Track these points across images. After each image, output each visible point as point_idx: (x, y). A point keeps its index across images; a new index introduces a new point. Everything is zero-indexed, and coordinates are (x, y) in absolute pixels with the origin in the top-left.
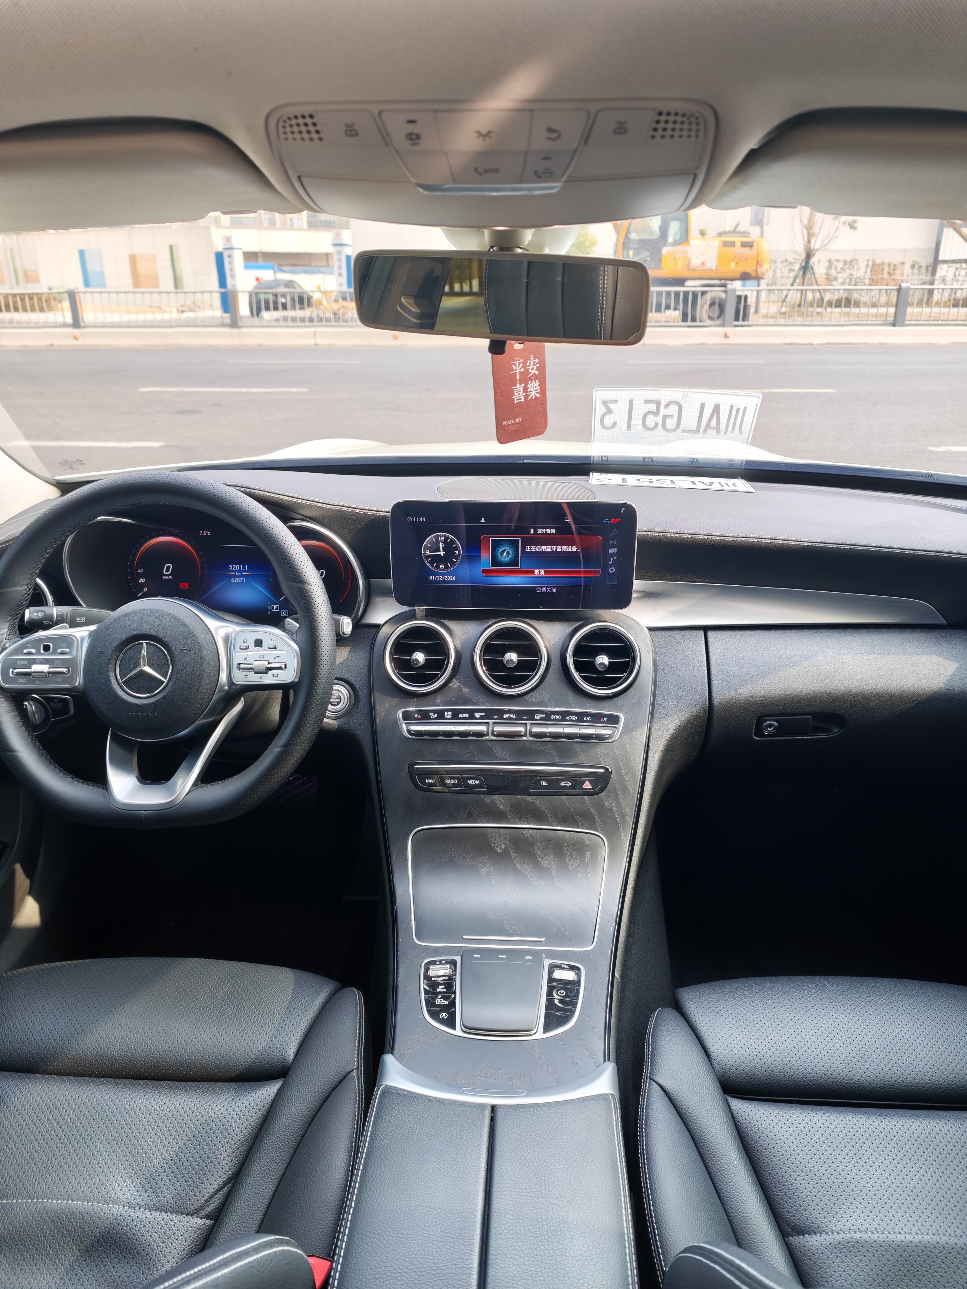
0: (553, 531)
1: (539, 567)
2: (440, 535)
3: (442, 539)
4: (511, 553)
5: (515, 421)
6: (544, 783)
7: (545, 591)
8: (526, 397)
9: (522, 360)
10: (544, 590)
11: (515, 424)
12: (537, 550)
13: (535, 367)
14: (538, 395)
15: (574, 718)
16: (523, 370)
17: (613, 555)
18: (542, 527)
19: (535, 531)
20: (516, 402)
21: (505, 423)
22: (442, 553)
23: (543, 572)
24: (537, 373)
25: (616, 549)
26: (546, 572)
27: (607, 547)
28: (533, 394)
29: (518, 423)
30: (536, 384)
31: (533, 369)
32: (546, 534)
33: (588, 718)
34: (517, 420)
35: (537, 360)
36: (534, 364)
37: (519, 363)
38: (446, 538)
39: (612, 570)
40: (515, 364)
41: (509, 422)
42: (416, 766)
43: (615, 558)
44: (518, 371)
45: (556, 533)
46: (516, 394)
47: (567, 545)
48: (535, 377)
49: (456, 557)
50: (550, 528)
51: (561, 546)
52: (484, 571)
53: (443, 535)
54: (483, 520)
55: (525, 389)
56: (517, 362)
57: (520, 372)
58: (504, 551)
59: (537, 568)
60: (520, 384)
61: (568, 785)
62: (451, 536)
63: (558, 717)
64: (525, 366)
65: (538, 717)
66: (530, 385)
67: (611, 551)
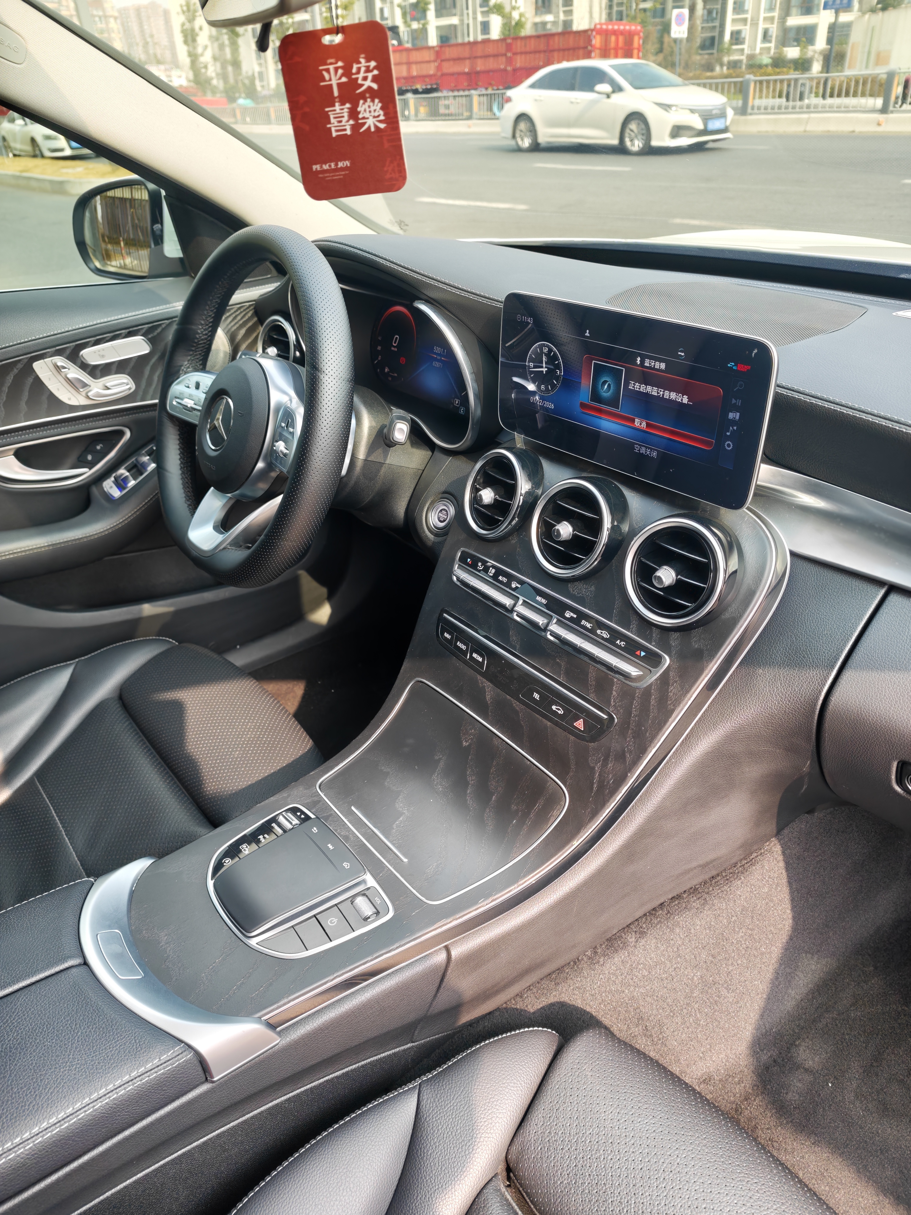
0: (663, 366)
1: (643, 417)
2: (544, 345)
3: (546, 350)
4: (612, 386)
5: (337, 165)
6: (536, 696)
7: (644, 452)
8: (356, 127)
9: (340, 64)
10: (643, 450)
11: (337, 170)
12: (641, 390)
13: (370, 75)
14: (382, 126)
15: (605, 635)
16: (344, 79)
17: (733, 422)
18: (651, 358)
19: (642, 362)
20: (334, 134)
21: (316, 167)
22: (544, 370)
23: (644, 425)
24: (375, 86)
25: (738, 414)
26: (648, 425)
27: (727, 407)
28: (370, 123)
29: (342, 169)
30: (377, 105)
31: (365, 79)
32: (654, 369)
33: (622, 643)
34: (340, 164)
35: (373, 64)
36: (368, 70)
37: (336, 69)
38: (550, 350)
39: (729, 445)
40: (328, 71)
41: (326, 167)
42: (445, 615)
43: (735, 428)
44: (334, 82)
45: (666, 371)
46: (332, 120)
47: (678, 392)
48: (372, 94)
49: (557, 378)
50: (661, 360)
51: (670, 391)
52: (583, 405)
53: (548, 346)
54: (587, 334)
55: (354, 114)
56: (331, 67)
57: (339, 85)
58: (605, 382)
59: (639, 417)
60: (343, 103)
61: (559, 712)
62: (555, 349)
63: (589, 625)
64: (347, 71)
65: (568, 614)
66: (361, 107)
67: (731, 415)
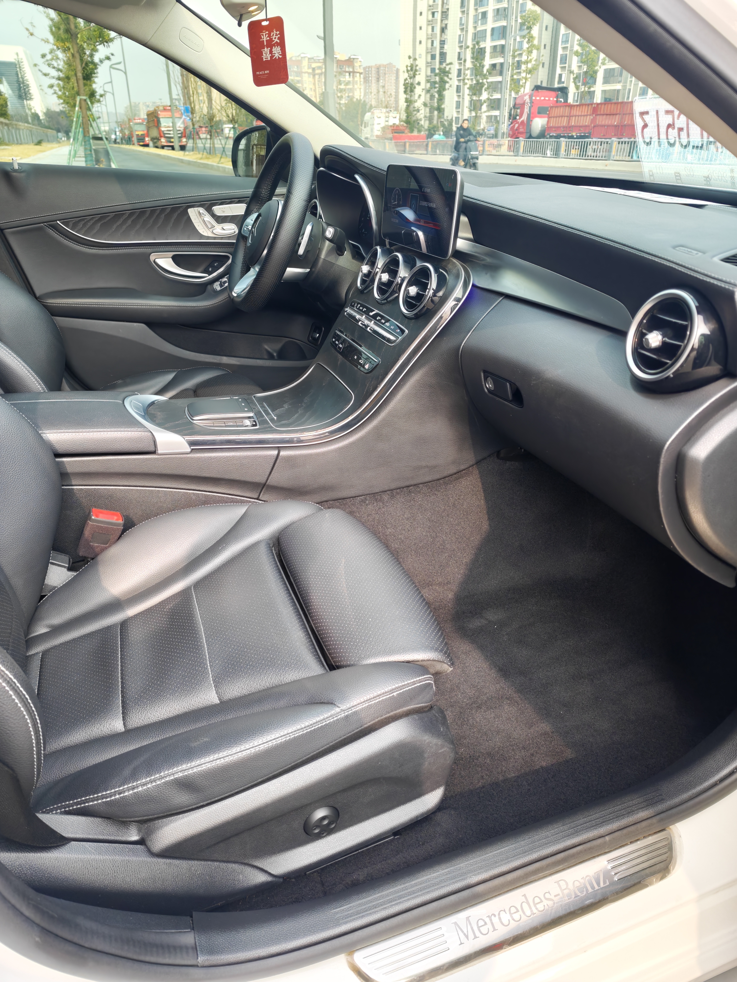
0: (429, 190)
3: (397, 192)
4: (415, 205)
5: (264, 72)
6: (356, 357)
8: (271, 57)
9: (267, 32)
11: (265, 74)
12: (423, 204)
13: (277, 37)
14: (280, 57)
15: (388, 324)
16: (268, 38)
17: (447, 213)
18: (426, 187)
19: (424, 190)
20: (264, 60)
21: (258, 73)
22: (396, 202)
24: (278, 41)
26: (424, 222)
28: (277, 55)
29: (266, 74)
30: (279, 48)
31: (275, 38)
32: (427, 192)
33: (393, 327)
34: (266, 72)
35: (278, 32)
36: (276, 35)
37: (266, 35)
39: (445, 225)
40: (263, 35)
41: (261, 73)
42: (336, 331)
43: (447, 216)
44: (265, 40)
46: (264, 54)
47: (433, 202)
48: (277, 44)
50: (429, 188)
55: (271, 52)
56: (264, 34)
57: (266, 40)
58: (413, 203)
60: (267, 48)
61: (361, 362)
63: (383, 321)
64: (269, 36)
65: (378, 318)
66: (274, 49)
